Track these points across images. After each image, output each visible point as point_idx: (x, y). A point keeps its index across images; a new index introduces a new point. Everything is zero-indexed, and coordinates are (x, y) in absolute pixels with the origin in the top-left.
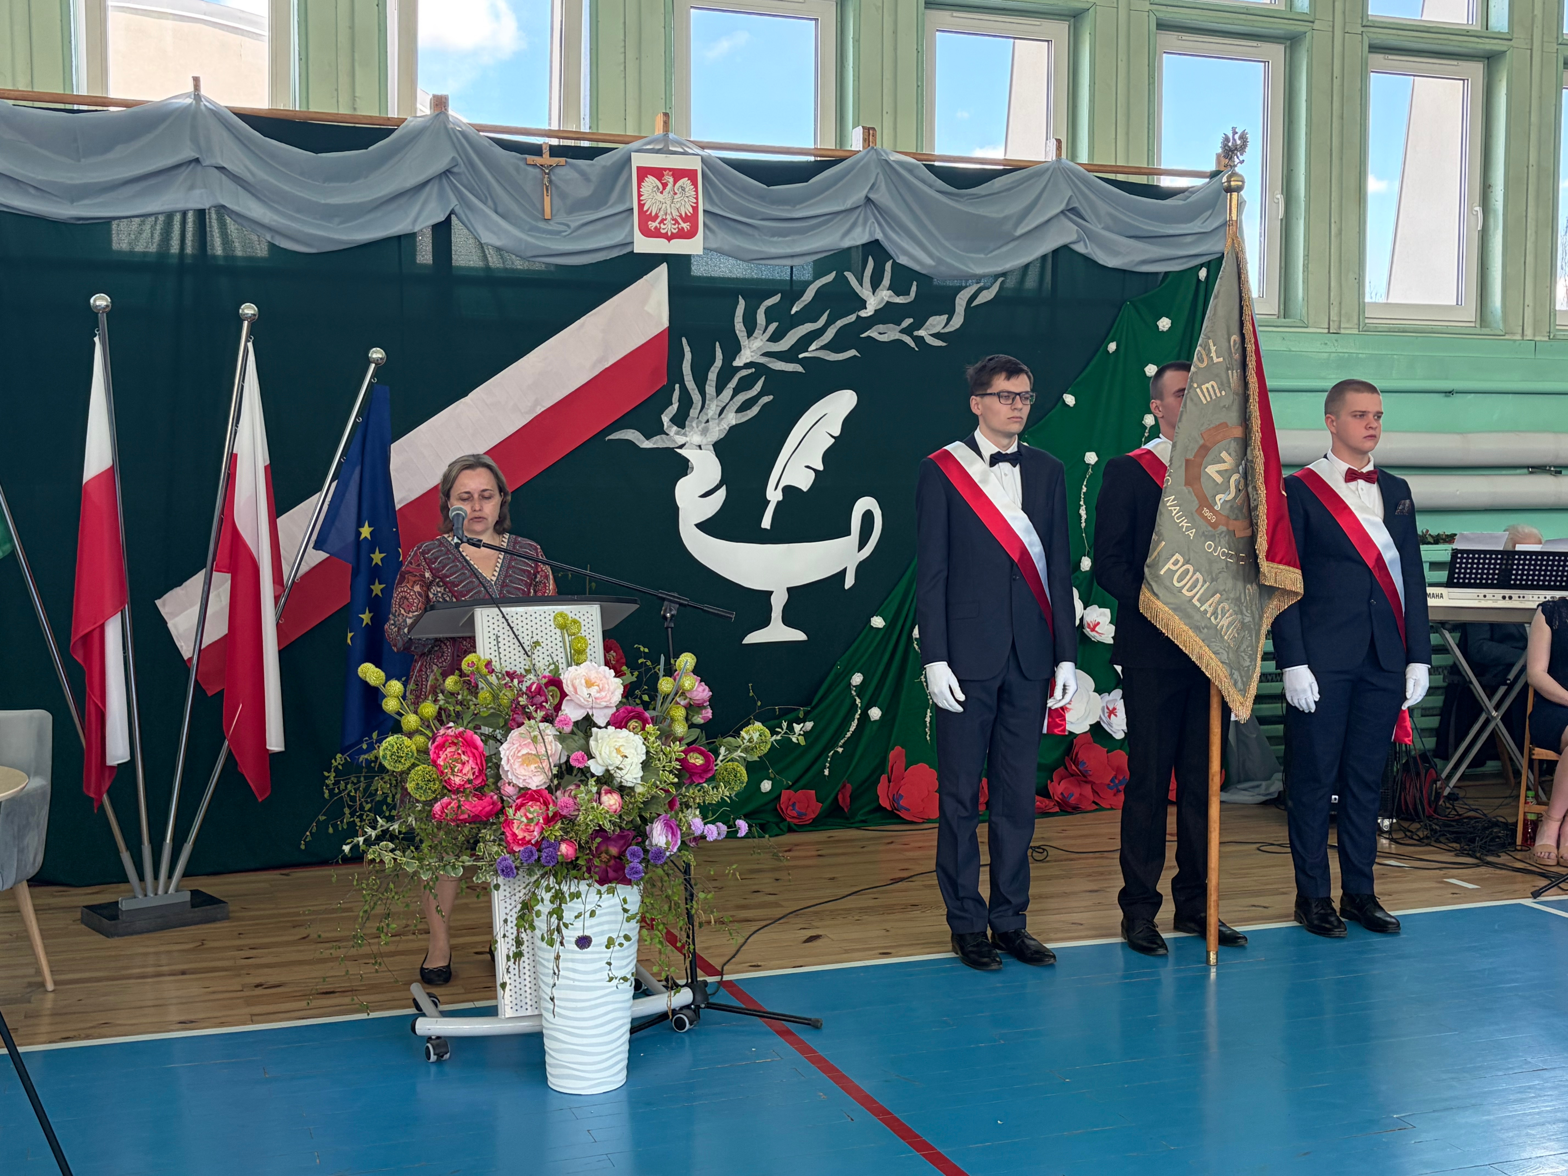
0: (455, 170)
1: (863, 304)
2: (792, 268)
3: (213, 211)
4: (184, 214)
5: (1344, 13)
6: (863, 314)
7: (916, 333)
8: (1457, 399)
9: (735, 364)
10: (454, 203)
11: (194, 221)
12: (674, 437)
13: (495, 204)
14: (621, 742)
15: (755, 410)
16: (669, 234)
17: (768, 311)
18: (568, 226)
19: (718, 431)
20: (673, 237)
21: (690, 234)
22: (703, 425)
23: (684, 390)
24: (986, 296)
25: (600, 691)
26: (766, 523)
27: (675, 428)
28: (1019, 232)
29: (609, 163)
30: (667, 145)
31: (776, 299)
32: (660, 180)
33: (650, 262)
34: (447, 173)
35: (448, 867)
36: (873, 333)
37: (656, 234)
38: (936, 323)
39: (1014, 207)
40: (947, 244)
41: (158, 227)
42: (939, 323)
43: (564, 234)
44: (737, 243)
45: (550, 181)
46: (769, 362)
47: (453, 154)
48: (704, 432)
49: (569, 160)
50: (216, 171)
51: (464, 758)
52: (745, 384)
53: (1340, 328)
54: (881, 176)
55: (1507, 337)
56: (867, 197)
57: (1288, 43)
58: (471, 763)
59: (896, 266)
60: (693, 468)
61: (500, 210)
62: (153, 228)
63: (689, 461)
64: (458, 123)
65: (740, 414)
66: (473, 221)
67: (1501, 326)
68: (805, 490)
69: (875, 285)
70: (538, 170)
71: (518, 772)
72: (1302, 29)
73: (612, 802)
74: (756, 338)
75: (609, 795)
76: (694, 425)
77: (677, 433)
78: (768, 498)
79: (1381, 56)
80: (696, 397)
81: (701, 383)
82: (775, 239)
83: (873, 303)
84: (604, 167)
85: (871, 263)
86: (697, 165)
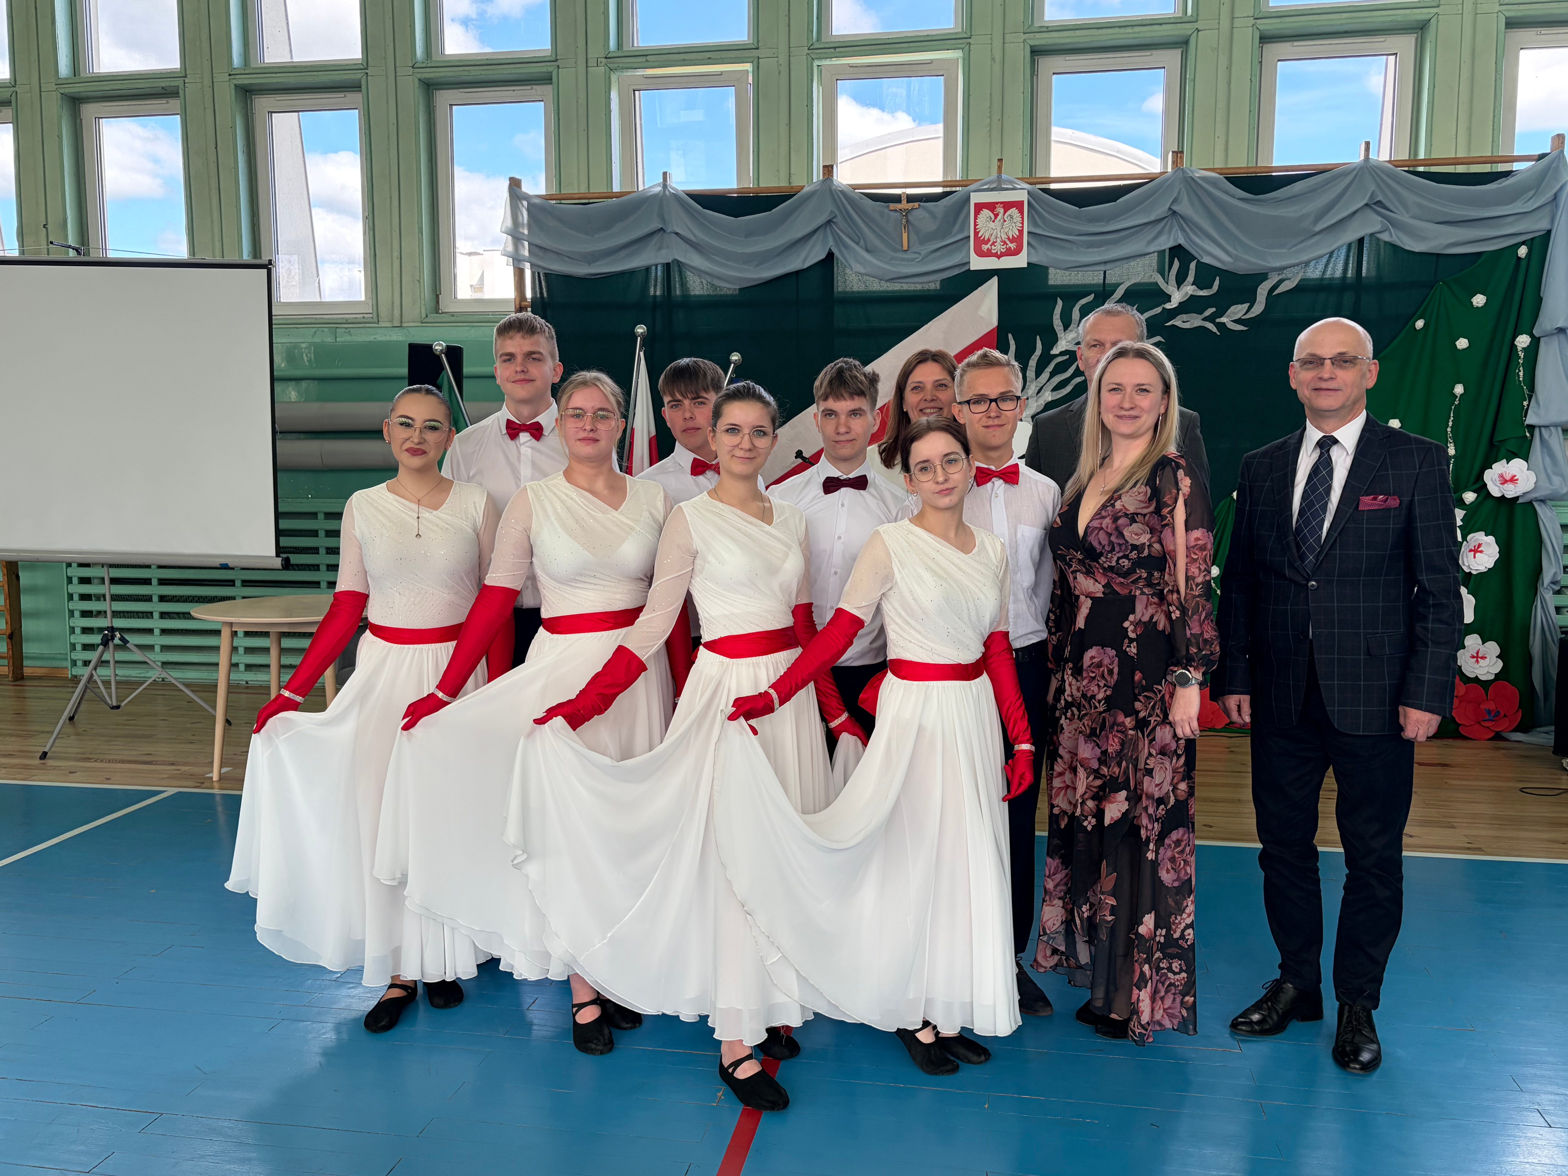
0: (834, 220)
1: (1168, 298)
2: (1105, 272)
3: (674, 263)
6: (1168, 306)
7: (1218, 320)
9: (1052, 352)
10: (831, 244)
13: (866, 243)
15: (1068, 389)
16: (999, 253)
17: (1081, 309)
18: (920, 254)
20: (1003, 255)
21: (1016, 252)
24: (1287, 286)
28: (1320, 227)
29: (950, 203)
30: (999, 184)
31: (1090, 298)
32: (992, 212)
33: (984, 276)
34: (829, 222)
36: (1178, 322)
37: (989, 254)
39: (1311, 208)
40: (1248, 242)
42: (1239, 311)
43: (918, 260)
44: (1055, 256)
45: (908, 221)
49: (921, 204)
50: (674, 236)
52: (1060, 369)
56: (1170, 209)
59: (1200, 265)
61: (869, 246)
64: (840, 185)
65: (1055, 393)
66: (849, 257)
69: (1180, 281)
70: (898, 214)
82: (1090, 250)
83: (1177, 297)
84: (946, 206)
85: (1176, 264)
86: (1024, 197)
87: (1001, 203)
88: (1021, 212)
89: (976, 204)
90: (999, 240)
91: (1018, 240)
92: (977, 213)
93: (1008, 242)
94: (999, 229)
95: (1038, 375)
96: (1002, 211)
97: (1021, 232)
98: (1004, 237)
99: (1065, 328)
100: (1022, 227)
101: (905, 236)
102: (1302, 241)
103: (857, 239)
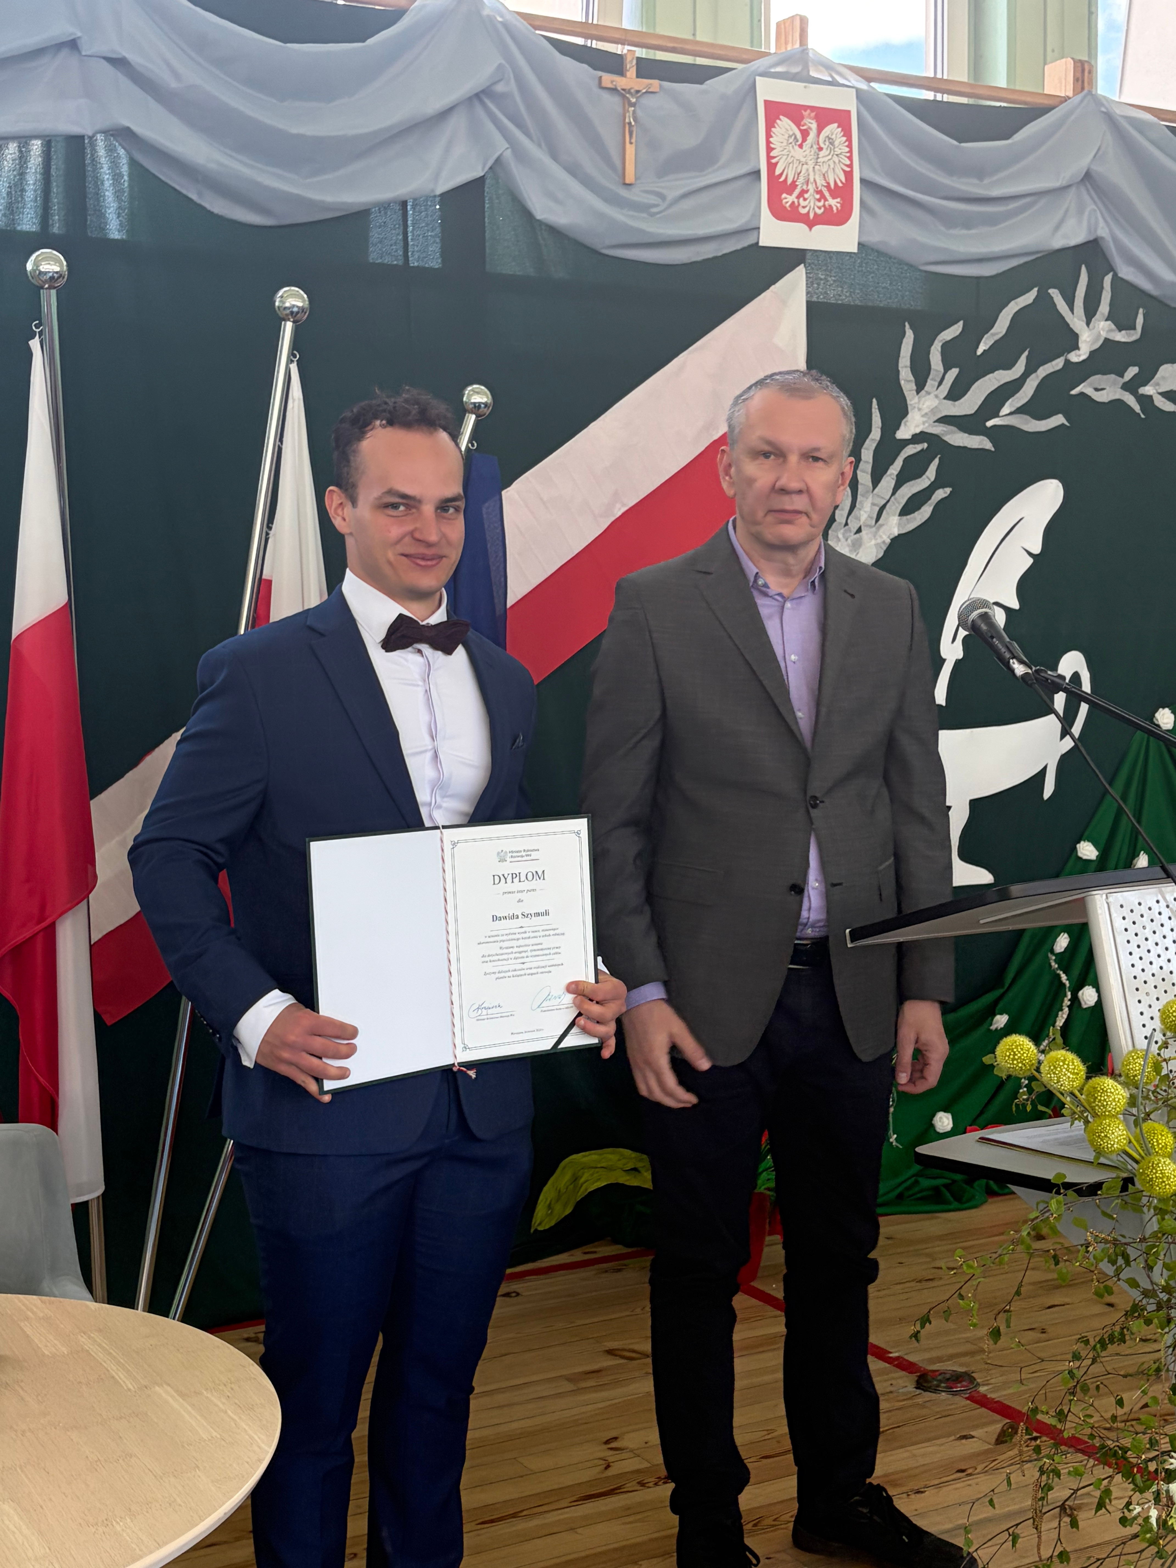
0: (496, 91)
2: (980, 277)
4: (48, 141)
9: (900, 435)
10: (498, 146)
11: (66, 158)
16: (812, 215)
18: (663, 197)
19: (875, 545)
20: (816, 221)
21: (838, 218)
22: (854, 536)
29: (723, 93)
30: (806, 67)
31: (956, 330)
32: (798, 125)
37: (793, 215)
38: (1170, 375)
43: (654, 210)
44: (906, 234)
46: (947, 433)
47: (494, 62)
48: (856, 547)
49: (666, 84)
56: (1087, 171)
59: (1117, 282)
64: (498, 8)
65: (904, 519)
69: (1090, 311)
70: (618, 99)
74: (928, 393)
78: (944, 655)
85: (1086, 276)
86: (850, 104)
87: (812, 108)
88: (848, 134)
89: (766, 102)
90: (811, 188)
91: (843, 191)
92: (770, 124)
93: (827, 194)
94: (811, 163)
95: (876, 480)
96: (814, 126)
97: (849, 175)
98: (821, 182)
99: (920, 387)
100: (851, 166)
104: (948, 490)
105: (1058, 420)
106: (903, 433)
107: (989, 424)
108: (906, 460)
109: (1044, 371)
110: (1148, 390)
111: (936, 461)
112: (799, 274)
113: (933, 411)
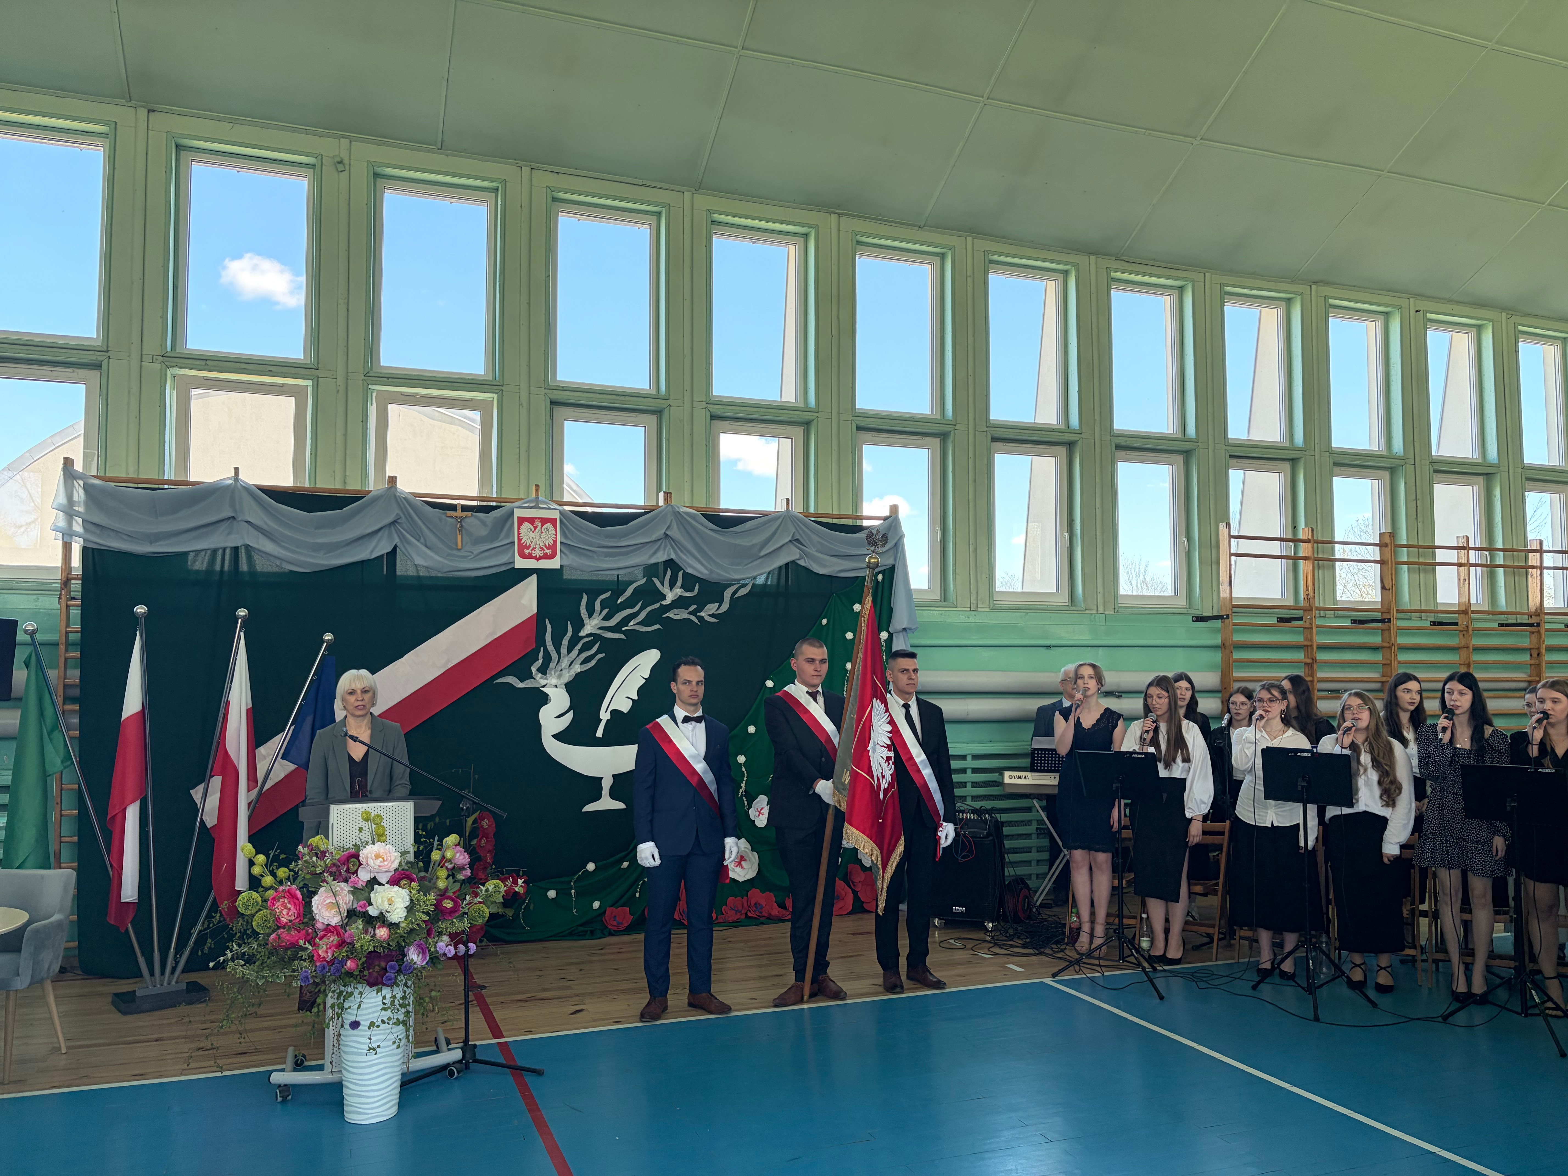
0: (399, 521)
1: (664, 597)
2: (618, 576)
3: (243, 547)
4: (224, 549)
5: (975, 419)
6: (664, 603)
7: (698, 614)
8: (1053, 651)
9: (580, 634)
10: (396, 540)
11: (231, 555)
12: (539, 680)
13: (425, 540)
14: (393, 894)
15: (593, 663)
16: (538, 556)
17: (602, 602)
18: (472, 553)
19: (568, 676)
20: (541, 558)
21: (552, 557)
22: (559, 673)
23: (546, 651)
24: (743, 592)
25: (384, 861)
26: (599, 733)
27: (540, 675)
28: (762, 553)
29: (499, 515)
30: (537, 503)
31: (608, 594)
32: (532, 525)
33: (526, 573)
34: (394, 523)
35: (275, 977)
36: (670, 614)
37: (530, 557)
38: (712, 608)
39: (758, 539)
40: (718, 560)
41: (207, 558)
42: (713, 608)
43: (470, 557)
44: (581, 561)
45: (462, 526)
46: (603, 633)
47: (397, 511)
48: (559, 677)
49: (474, 514)
50: (246, 524)
51: (289, 906)
52: (586, 647)
53: (977, 607)
54: (674, 520)
55: (1087, 612)
56: (665, 533)
57: (942, 437)
58: (293, 910)
59: (685, 574)
60: (551, 700)
61: (428, 544)
62: (204, 558)
63: (548, 695)
64: (403, 492)
65: (583, 666)
66: (410, 551)
67: (1083, 605)
68: (625, 712)
69: (672, 585)
70: (454, 520)
71: (324, 914)
72: (950, 429)
73: (382, 934)
74: (594, 619)
75: (381, 929)
76: (553, 673)
77: (541, 678)
78: (601, 717)
79: (1001, 444)
80: (554, 655)
81: (557, 647)
82: (608, 558)
83: (670, 596)
84: (495, 517)
85: (669, 573)
86: (556, 515)
87: (539, 518)
88: (555, 526)
89: (519, 518)
90: (538, 547)
91: (553, 547)
92: (520, 525)
93: (545, 549)
94: (538, 538)
95: (569, 651)
96: (540, 524)
97: (555, 541)
98: (542, 545)
99: (590, 616)
100: (556, 538)
101: (459, 537)
102: (752, 562)
103: (418, 537)
104: (604, 654)
105: (657, 626)
106: (582, 634)
107: (623, 629)
108: (584, 644)
109: (649, 609)
110: (702, 614)
111: (598, 643)
112: (534, 578)
113: (596, 625)
